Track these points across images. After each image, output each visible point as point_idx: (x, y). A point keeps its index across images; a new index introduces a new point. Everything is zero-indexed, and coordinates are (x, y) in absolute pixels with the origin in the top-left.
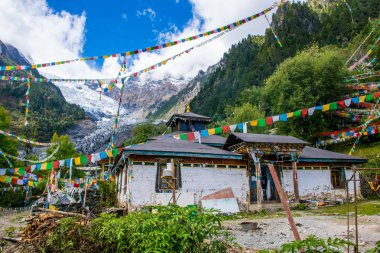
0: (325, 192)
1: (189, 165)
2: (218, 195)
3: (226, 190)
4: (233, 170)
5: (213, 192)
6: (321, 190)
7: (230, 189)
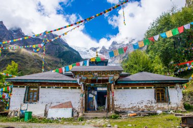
0: (149, 105)
1: (45, 87)
2: (61, 106)
3: (68, 103)
4: (73, 90)
5: (58, 104)
6: (144, 104)
7: (70, 102)
